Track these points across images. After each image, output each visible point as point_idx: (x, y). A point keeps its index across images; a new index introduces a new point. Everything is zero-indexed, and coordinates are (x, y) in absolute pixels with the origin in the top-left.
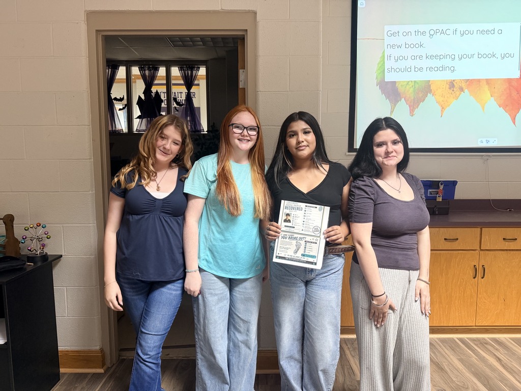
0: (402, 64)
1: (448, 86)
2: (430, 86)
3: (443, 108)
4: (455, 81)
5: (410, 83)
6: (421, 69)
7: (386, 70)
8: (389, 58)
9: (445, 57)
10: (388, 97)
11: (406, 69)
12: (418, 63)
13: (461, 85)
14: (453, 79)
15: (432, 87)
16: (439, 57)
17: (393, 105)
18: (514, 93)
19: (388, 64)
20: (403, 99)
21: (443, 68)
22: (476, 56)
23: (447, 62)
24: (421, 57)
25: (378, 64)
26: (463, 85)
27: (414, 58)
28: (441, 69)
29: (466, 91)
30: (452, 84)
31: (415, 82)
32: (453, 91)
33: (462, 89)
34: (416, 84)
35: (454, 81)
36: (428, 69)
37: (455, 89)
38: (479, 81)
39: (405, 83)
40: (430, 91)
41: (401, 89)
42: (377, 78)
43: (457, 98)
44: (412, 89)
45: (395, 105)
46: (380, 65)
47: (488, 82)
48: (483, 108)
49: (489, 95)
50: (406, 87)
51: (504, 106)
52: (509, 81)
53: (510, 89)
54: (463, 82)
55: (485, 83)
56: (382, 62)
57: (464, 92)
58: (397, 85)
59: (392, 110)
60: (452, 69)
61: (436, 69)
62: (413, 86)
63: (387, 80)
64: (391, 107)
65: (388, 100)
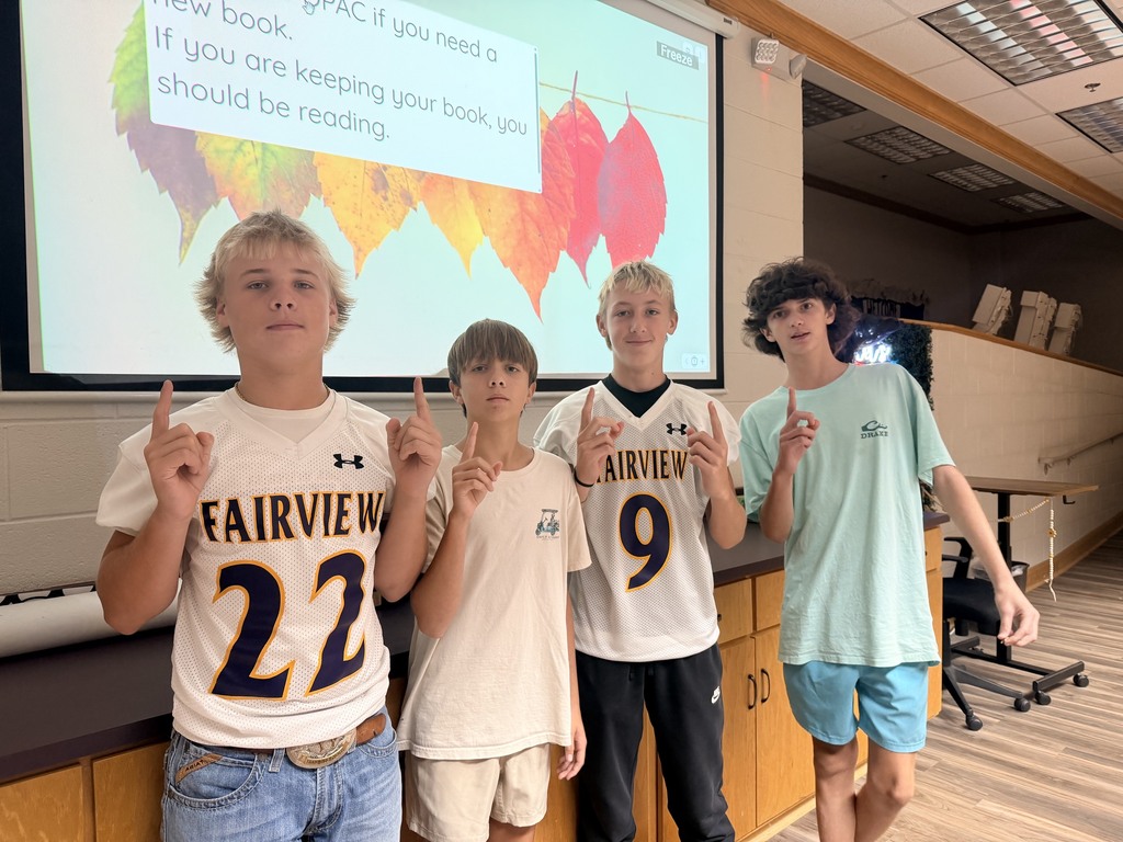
0: (210, 74)
1: (368, 182)
2: (313, 170)
3: (359, 250)
4: (390, 171)
5: (247, 147)
6: (281, 108)
7: (153, 84)
8: (162, 39)
9: (356, 86)
10: (165, 182)
11: (229, 97)
12: (266, 83)
13: (405, 186)
14: (386, 163)
15: (323, 176)
16: (337, 84)
17: (188, 215)
18: (533, 234)
19: (160, 63)
20: (225, 201)
21: (352, 122)
22: (438, 106)
23: (361, 105)
24: (278, 67)
25: (121, 50)
26: (413, 187)
27: (261, 64)
28: (345, 122)
29: (420, 205)
30: (380, 177)
31: (264, 146)
32: (386, 199)
33: (408, 200)
34: (268, 154)
35: (385, 168)
36: (305, 112)
37: (389, 195)
38: (451, 182)
39: (231, 146)
40: (317, 190)
41: (216, 163)
42: (115, 104)
43: (397, 226)
44: (254, 172)
45: (197, 217)
46: (126, 57)
47: (475, 189)
48: (467, 263)
49: (478, 229)
50: (232, 159)
51: (513, 263)
52: (521, 196)
53: (523, 221)
54: (409, 175)
55: (466, 192)
56: (135, 49)
57: (415, 209)
58: (200, 145)
59: (186, 234)
60: (378, 129)
61: (330, 119)
62: (260, 162)
63: (159, 116)
64: (183, 224)
65: (167, 193)
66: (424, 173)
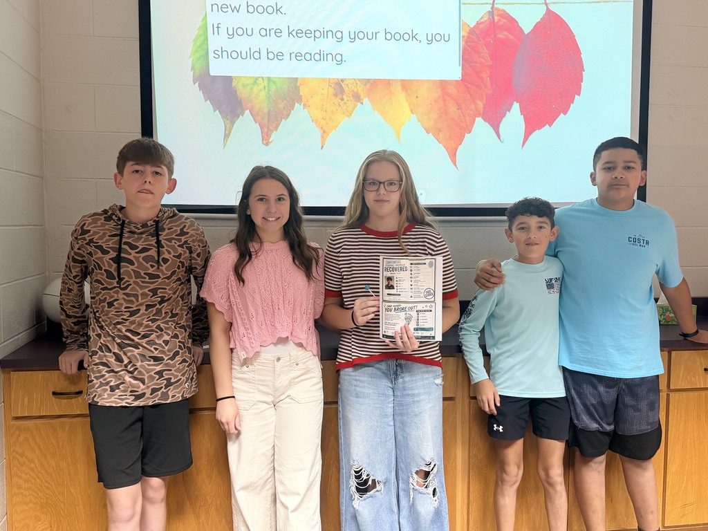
0: (242, 44)
1: (331, 91)
2: (297, 89)
3: (324, 132)
4: (345, 82)
5: (260, 81)
6: (279, 56)
7: (211, 55)
8: (216, 29)
9: (325, 34)
10: (217, 105)
11: (250, 55)
12: (273, 44)
13: (355, 89)
14: (340, 77)
15: (303, 91)
16: (313, 35)
17: (228, 122)
18: (453, 109)
19: (215, 42)
20: (247, 112)
21: (322, 56)
22: (381, 36)
23: (328, 45)
24: (278, 32)
25: (195, 40)
26: (360, 89)
27: (267, 32)
28: (317, 57)
29: (366, 101)
30: (339, 87)
31: (269, 79)
32: (342, 99)
33: (357, 98)
34: (271, 83)
35: (342, 81)
36: (293, 55)
37: (345, 97)
38: (388, 83)
39: (251, 81)
40: (300, 99)
41: (243, 92)
42: (193, 68)
43: (349, 115)
44: (263, 95)
45: (233, 123)
46: (198, 43)
47: (406, 85)
48: (398, 134)
49: (408, 111)
50: (252, 89)
51: (435, 131)
52: (443, 84)
53: (444, 100)
54: (359, 83)
55: (399, 87)
56: (202, 38)
57: (362, 104)
58: (234, 84)
59: (227, 132)
60: (339, 58)
61: (308, 57)
62: (266, 88)
63: (214, 72)
64: (225, 127)
65: (217, 111)
66: (369, 80)
